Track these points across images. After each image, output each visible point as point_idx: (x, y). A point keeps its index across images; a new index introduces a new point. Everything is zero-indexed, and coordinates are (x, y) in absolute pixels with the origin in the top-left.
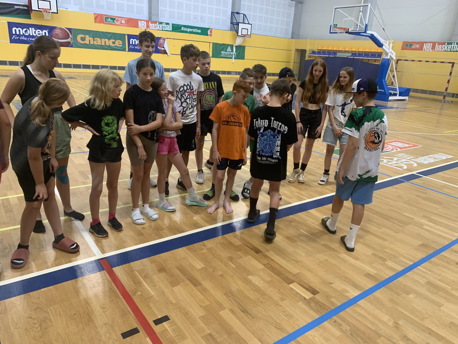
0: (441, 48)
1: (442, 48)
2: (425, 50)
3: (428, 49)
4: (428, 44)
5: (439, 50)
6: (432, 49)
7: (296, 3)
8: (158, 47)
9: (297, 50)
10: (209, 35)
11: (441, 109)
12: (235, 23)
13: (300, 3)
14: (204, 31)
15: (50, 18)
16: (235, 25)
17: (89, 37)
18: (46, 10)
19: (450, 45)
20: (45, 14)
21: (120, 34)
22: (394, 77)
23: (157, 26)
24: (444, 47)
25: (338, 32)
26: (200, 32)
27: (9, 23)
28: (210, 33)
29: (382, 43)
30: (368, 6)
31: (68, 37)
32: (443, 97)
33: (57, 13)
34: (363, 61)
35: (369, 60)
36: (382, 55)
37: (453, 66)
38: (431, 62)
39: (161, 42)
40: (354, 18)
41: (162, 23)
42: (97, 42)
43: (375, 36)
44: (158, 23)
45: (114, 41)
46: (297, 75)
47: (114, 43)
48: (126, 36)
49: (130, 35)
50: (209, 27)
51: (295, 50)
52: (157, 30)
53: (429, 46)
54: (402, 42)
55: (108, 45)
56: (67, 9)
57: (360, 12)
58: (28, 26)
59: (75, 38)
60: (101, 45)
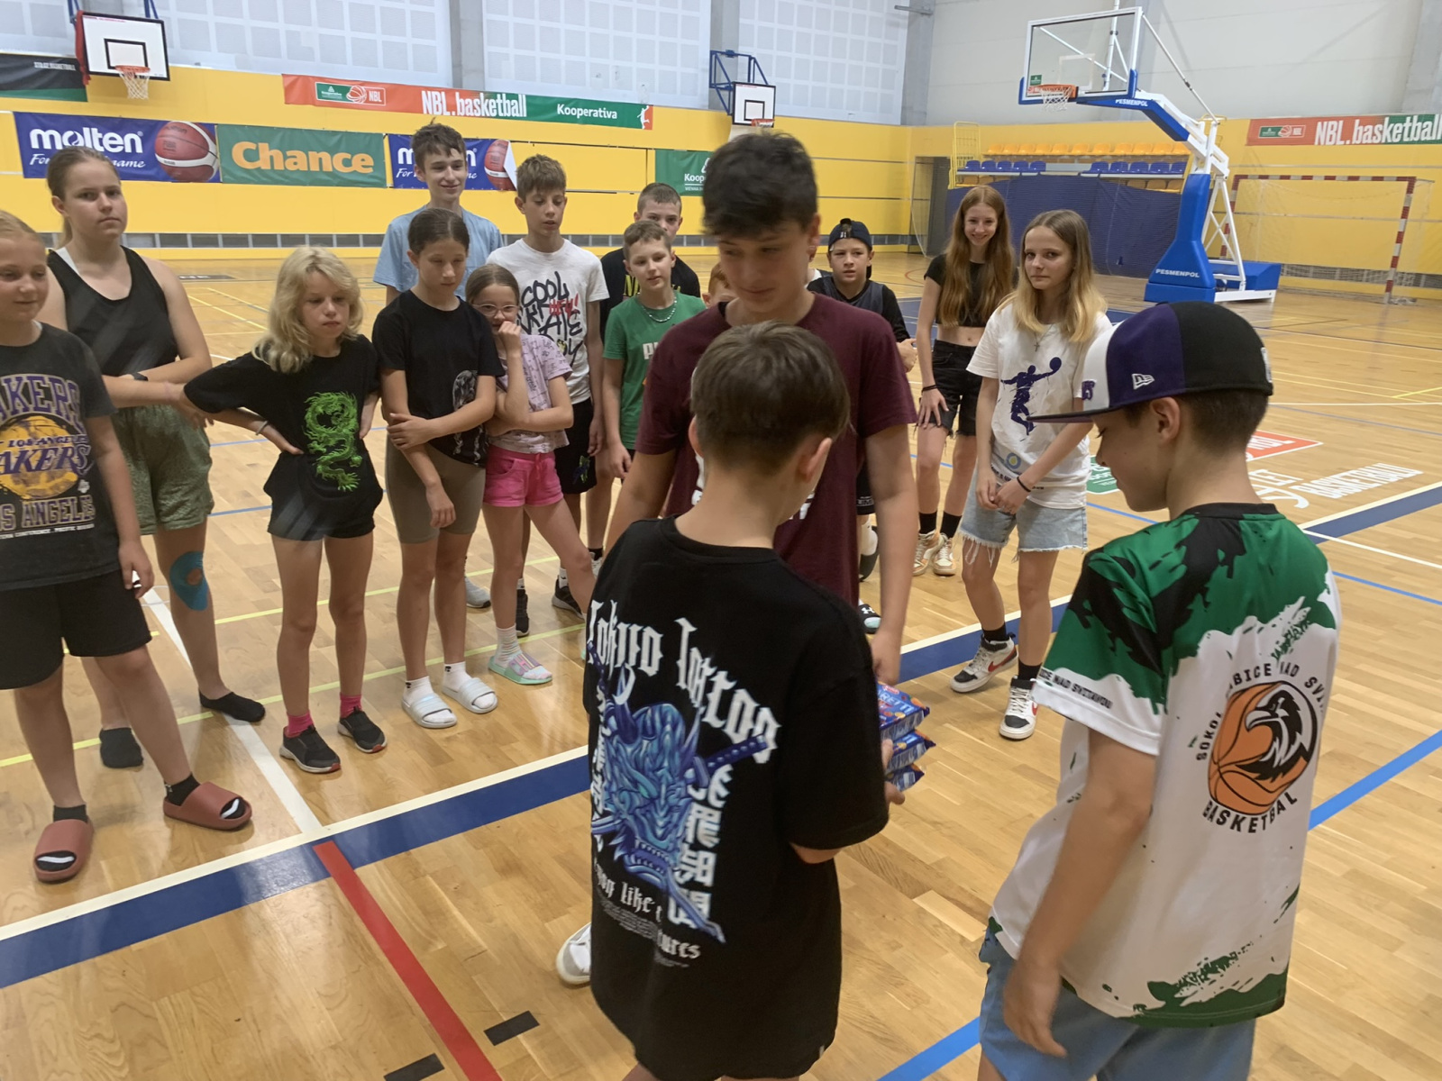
0: (1370, 133)
1: (1374, 134)
2: (1322, 143)
3: (1330, 140)
4: (1331, 123)
5: (1364, 142)
6: (1341, 140)
7: (910, 17)
8: (486, 169)
9: (922, 161)
10: (644, 127)
11: (1381, 325)
12: (723, 86)
13: (923, 14)
14: (628, 115)
15: (146, 97)
16: (722, 93)
17: (270, 149)
18: (132, 72)
19: (1400, 125)
20: (130, 83)
21: (367, 134)
22: (1227, 230)
23: (480, 106)
24: (1381, 132)
25: (1046, 98)
26: (615, 117)
27: (19, 116)
28: (648, 121)
29: (1183, 125)
30: (1133, 13)
31: (203, 151)
32: (1384, 287)
33: (168, 79)
34: (1129, 184)
35: (1147, 180)
36: (1185, 164)
37: (1410, 190)
38: (1342, 179)
39: (496, 154)
40: (1094, 55)
41: (496, 93)
42: (295, 163)
43: (1162, 105)
44: (482, 95)
45: (349, 156)
46: (925, 239)
47: (347, 163)
48: (386, 142)
49: (396, 135)
50: (644, 102)
51: (914, 160)
52: (481, 117)
53: (1332, 129)
54: (1249, 122)
55: (331, 170)
56: (198, 64)
57: (1111, 33)
58: (77, 123)
59: (226, 152)
60: (308, 173)
